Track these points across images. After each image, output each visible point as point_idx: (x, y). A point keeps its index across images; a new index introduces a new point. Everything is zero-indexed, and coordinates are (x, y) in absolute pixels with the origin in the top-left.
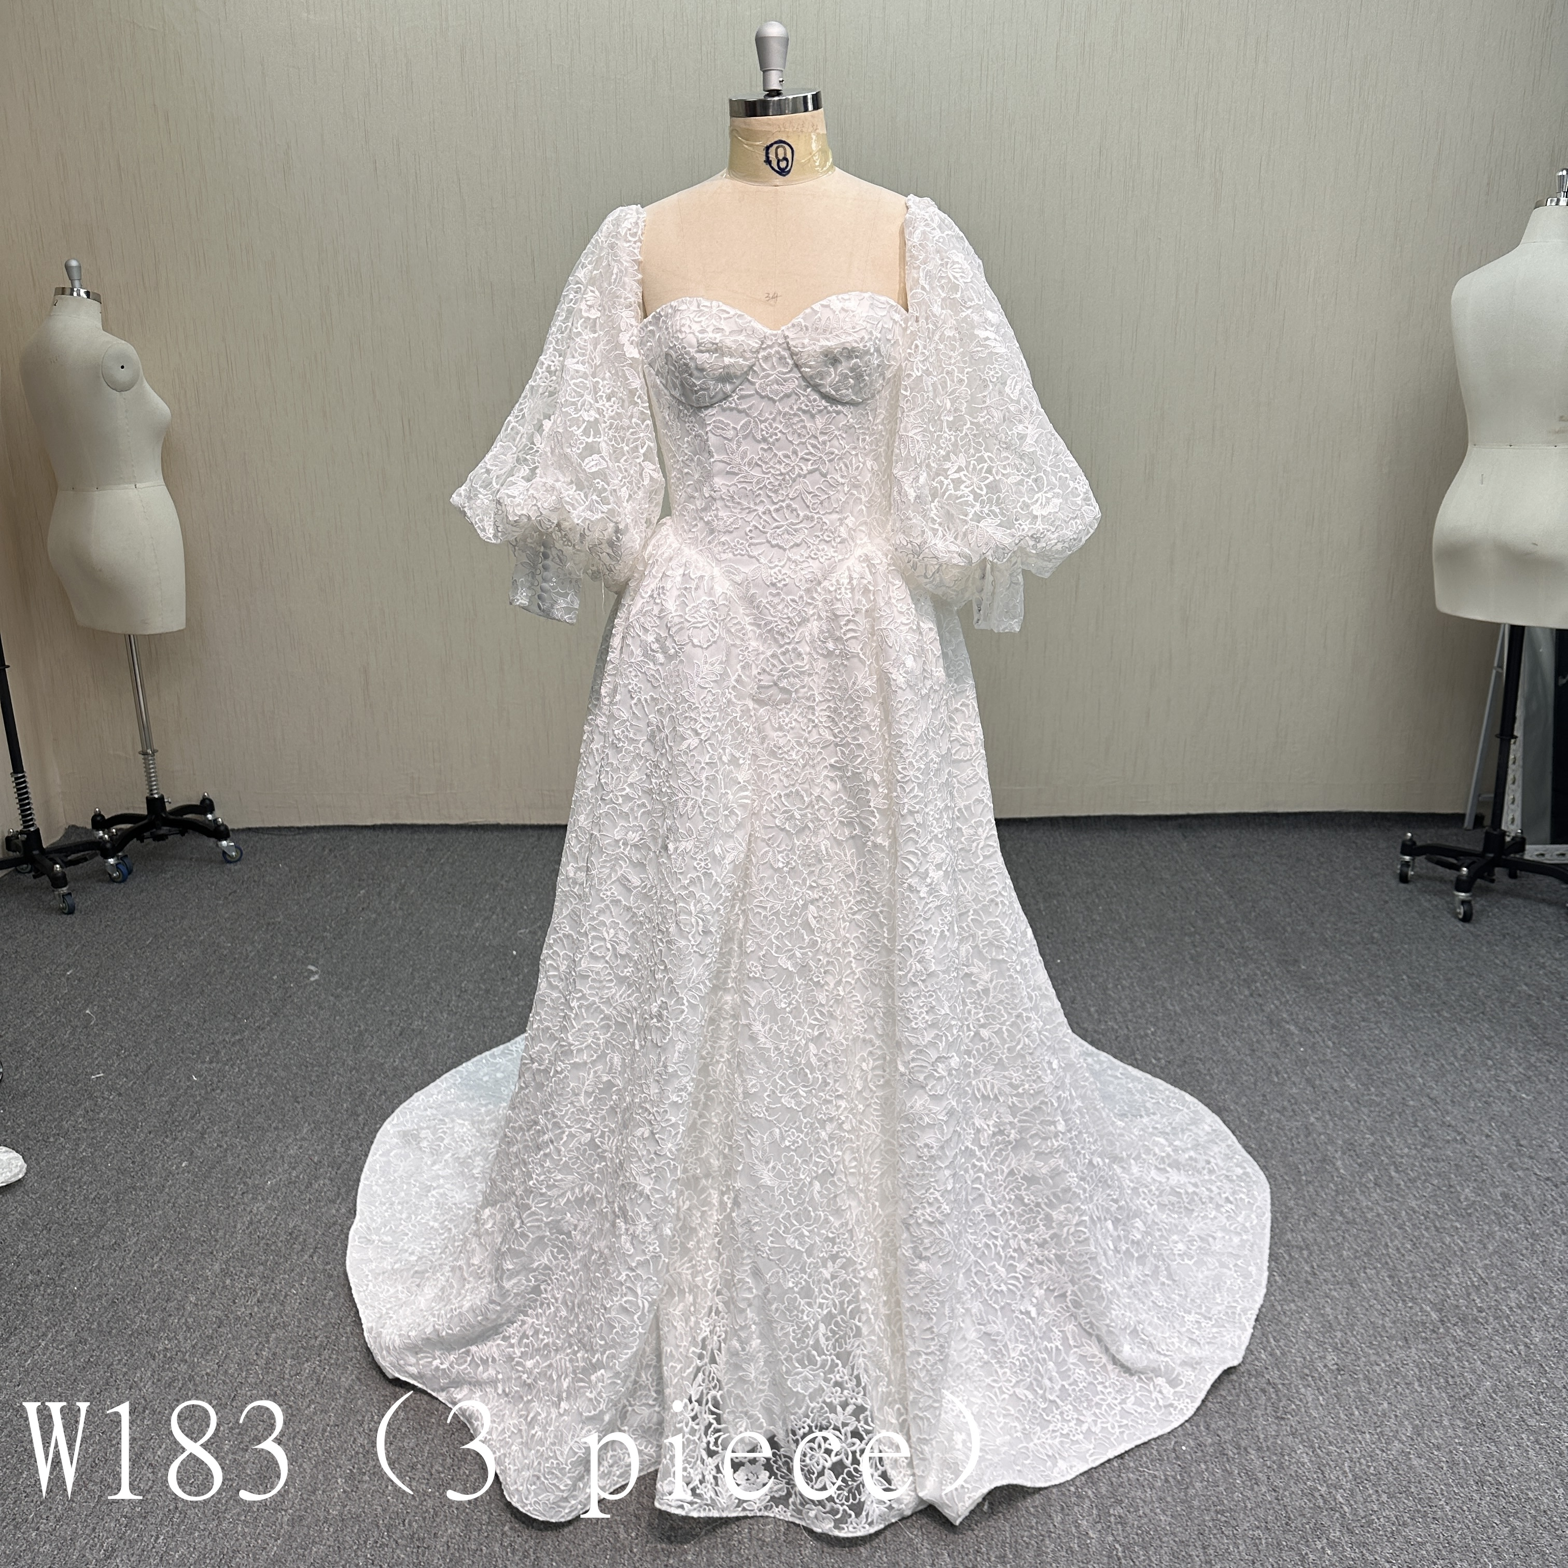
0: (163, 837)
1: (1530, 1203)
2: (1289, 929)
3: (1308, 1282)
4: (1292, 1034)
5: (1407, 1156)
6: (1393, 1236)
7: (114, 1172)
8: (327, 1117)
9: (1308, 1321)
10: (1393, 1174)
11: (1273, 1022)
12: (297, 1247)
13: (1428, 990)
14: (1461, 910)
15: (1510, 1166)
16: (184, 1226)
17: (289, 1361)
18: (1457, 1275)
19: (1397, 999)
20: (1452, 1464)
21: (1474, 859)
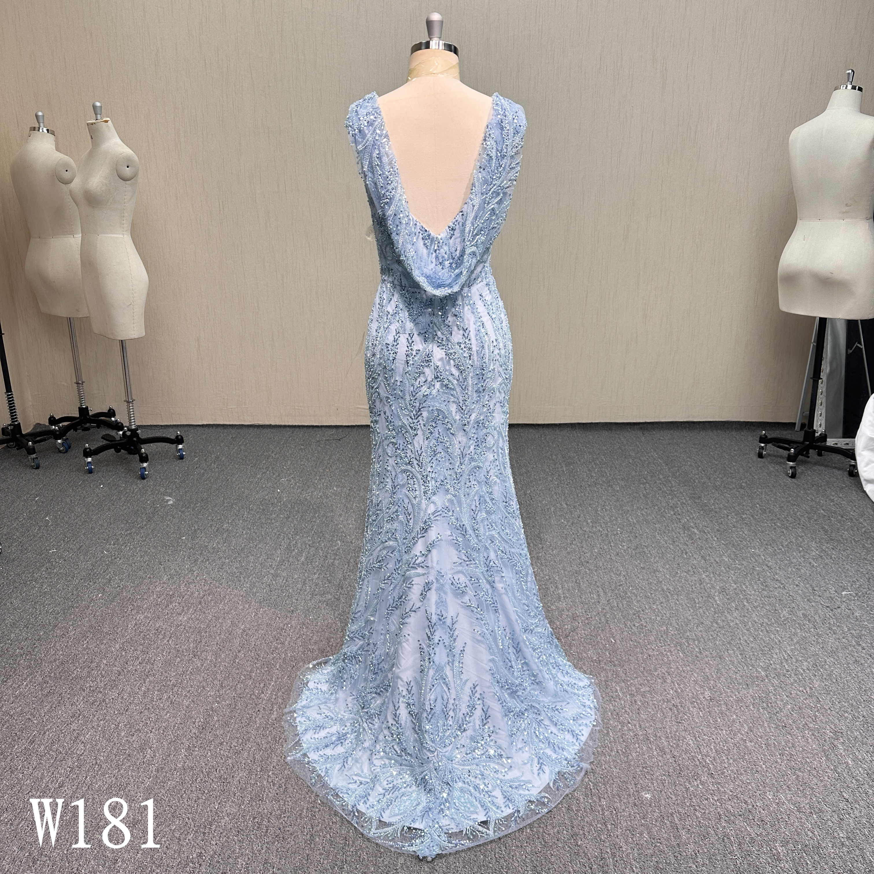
0: (87, 429)
1: (817, 618)
2: (697, 481)
3: (698, 657)
4: (696, 534)
5: (754, 595)
6: (743, 634)
7: (62, 599)
8: (178, 572)
9: (696, 675)
10: (745, 604)
11: (685, 528)
12: (161, 637)
13: (770, 512)
14: (790, 472)
15: (808, 600)
16: (99, 626)
17: (156, 692)
18: (776, 654)
19: (752, 516)
20: (768, 745)
21: (798, 445)
